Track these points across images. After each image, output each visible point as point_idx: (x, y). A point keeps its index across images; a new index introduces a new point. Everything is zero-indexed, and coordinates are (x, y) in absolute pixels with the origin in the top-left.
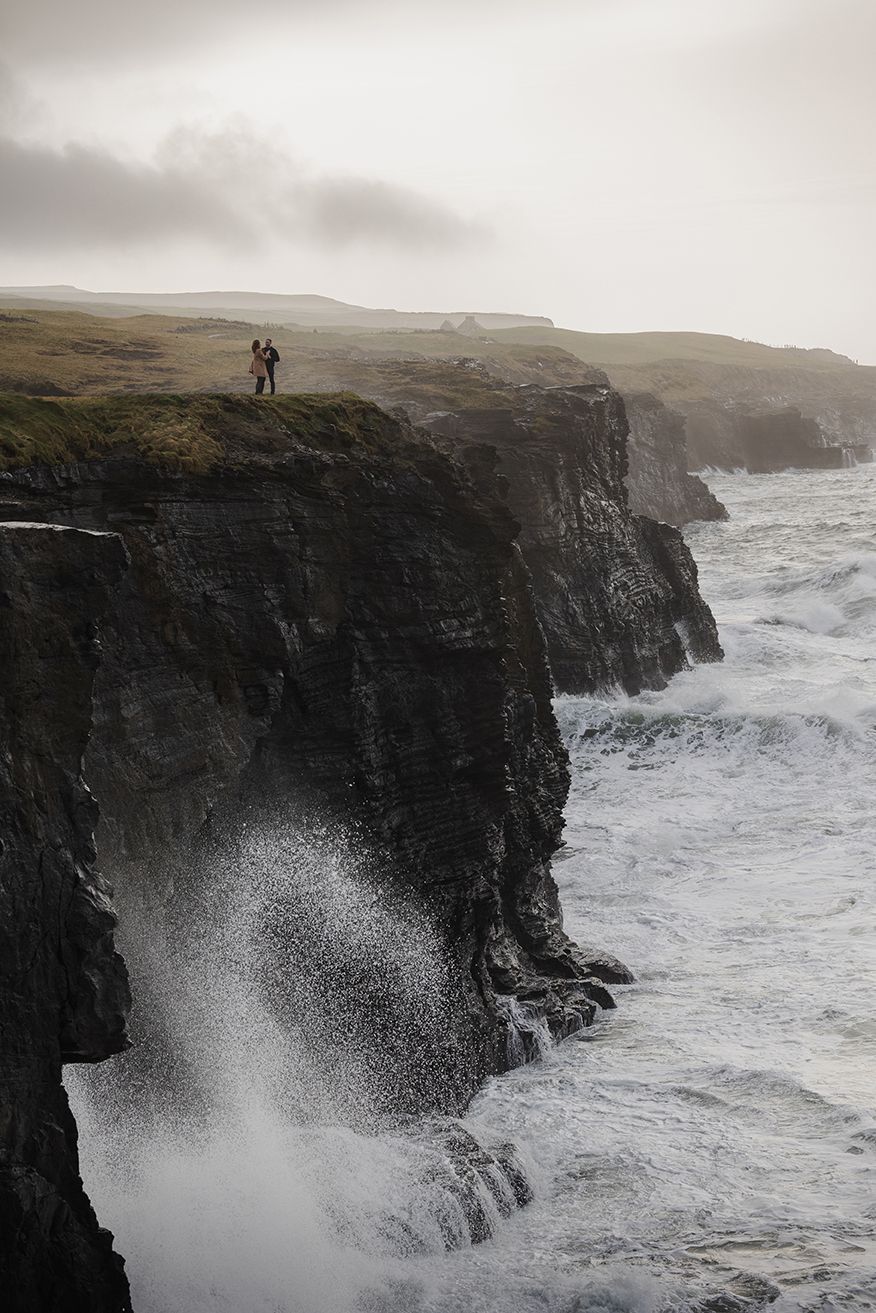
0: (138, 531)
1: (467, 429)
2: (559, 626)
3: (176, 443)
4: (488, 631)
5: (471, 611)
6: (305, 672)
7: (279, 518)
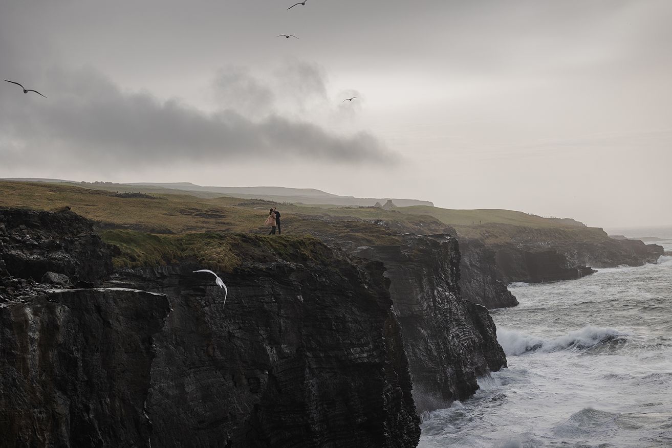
0: (196, 300)
1: (377, 255)
2: (423, 355)
3: (217, 257)
4: (375, 354)
5: (367, 344)
6: (281, 372)
7: (267, 295)
